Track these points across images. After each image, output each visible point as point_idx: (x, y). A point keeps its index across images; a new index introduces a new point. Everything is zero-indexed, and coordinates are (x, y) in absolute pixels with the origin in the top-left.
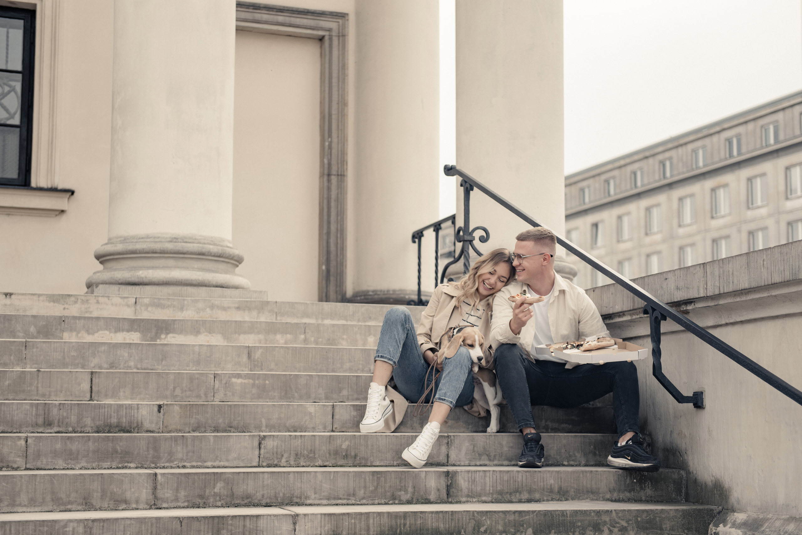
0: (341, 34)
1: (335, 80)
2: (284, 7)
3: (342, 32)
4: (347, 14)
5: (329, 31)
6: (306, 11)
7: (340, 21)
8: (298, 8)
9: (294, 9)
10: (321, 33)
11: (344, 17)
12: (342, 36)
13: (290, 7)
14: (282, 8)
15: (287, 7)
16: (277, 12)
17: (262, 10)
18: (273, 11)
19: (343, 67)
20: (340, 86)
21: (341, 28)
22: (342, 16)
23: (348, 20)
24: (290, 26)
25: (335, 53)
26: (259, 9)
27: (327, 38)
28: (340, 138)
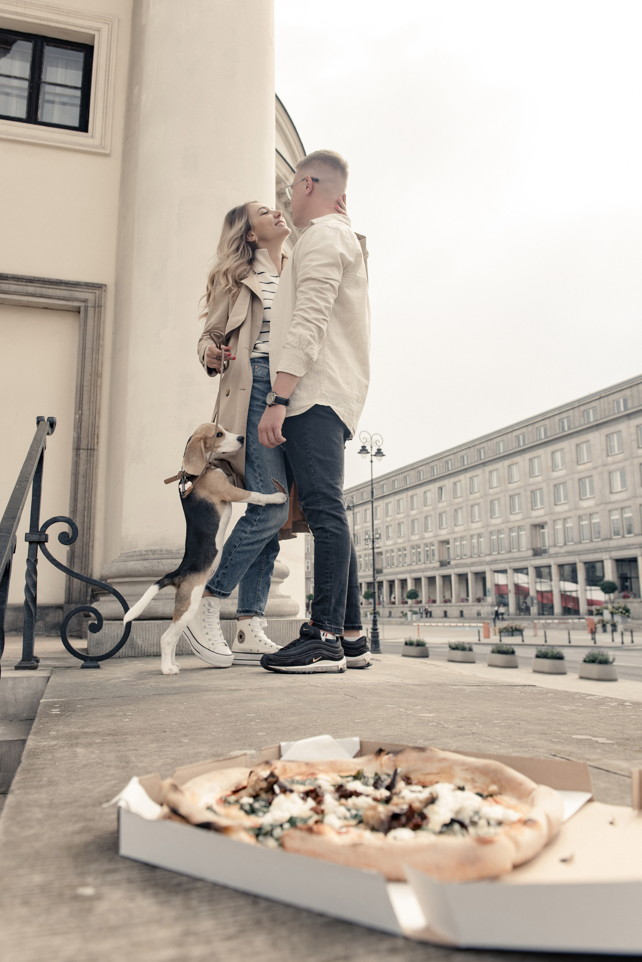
0: (97, 305)
1: (88, 351)
2: (34, 277)
3: (98, 303)
4: (105, 285)
5: (85, 301)
6: (59, 282)
7: (97, 292)
8: (50, 279)
9: (46, 280)
10: (76, 304)
11: (101, 288)
12: (99, 307)
13: (41, 278)
14: (32, 278)
15: (38, 278)
16: (26, 282)
17: (10, 280)
18: (22, 282)
19: (98, 337)
20: (94, 356)
21: (97, 299)
22: (99, 287)
23: (105, 291)
24: (41, 296)
25: (90, 323)
26: (7, 280)
27: (82, 309)
28: (91, 411)
